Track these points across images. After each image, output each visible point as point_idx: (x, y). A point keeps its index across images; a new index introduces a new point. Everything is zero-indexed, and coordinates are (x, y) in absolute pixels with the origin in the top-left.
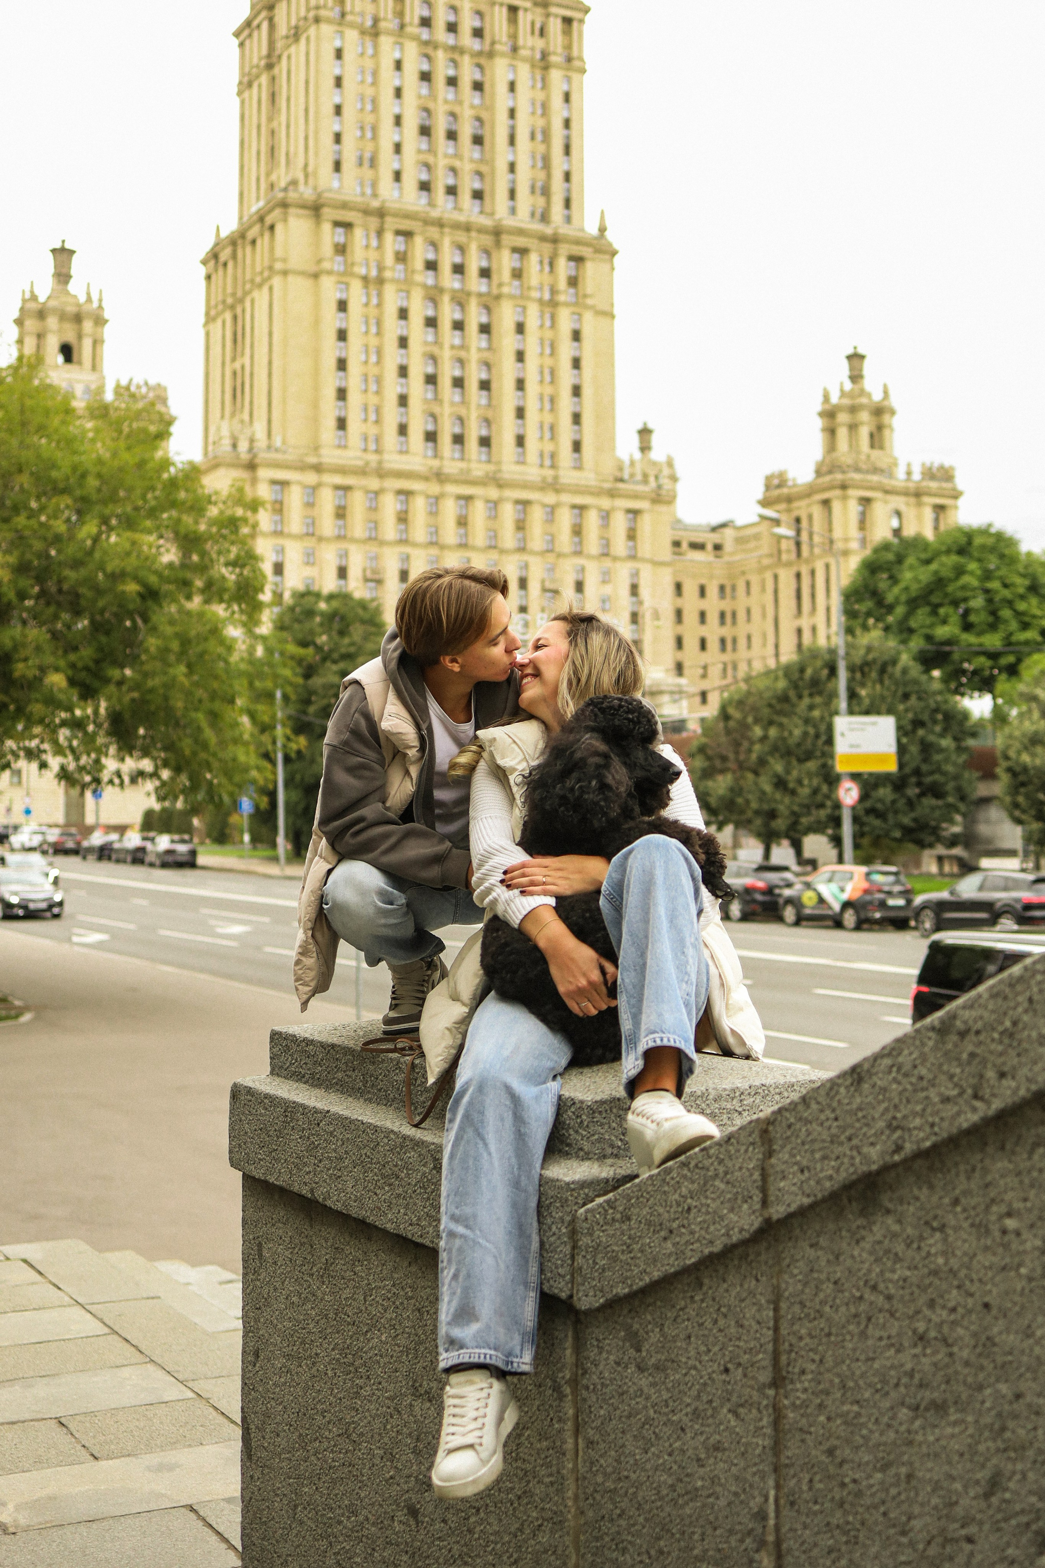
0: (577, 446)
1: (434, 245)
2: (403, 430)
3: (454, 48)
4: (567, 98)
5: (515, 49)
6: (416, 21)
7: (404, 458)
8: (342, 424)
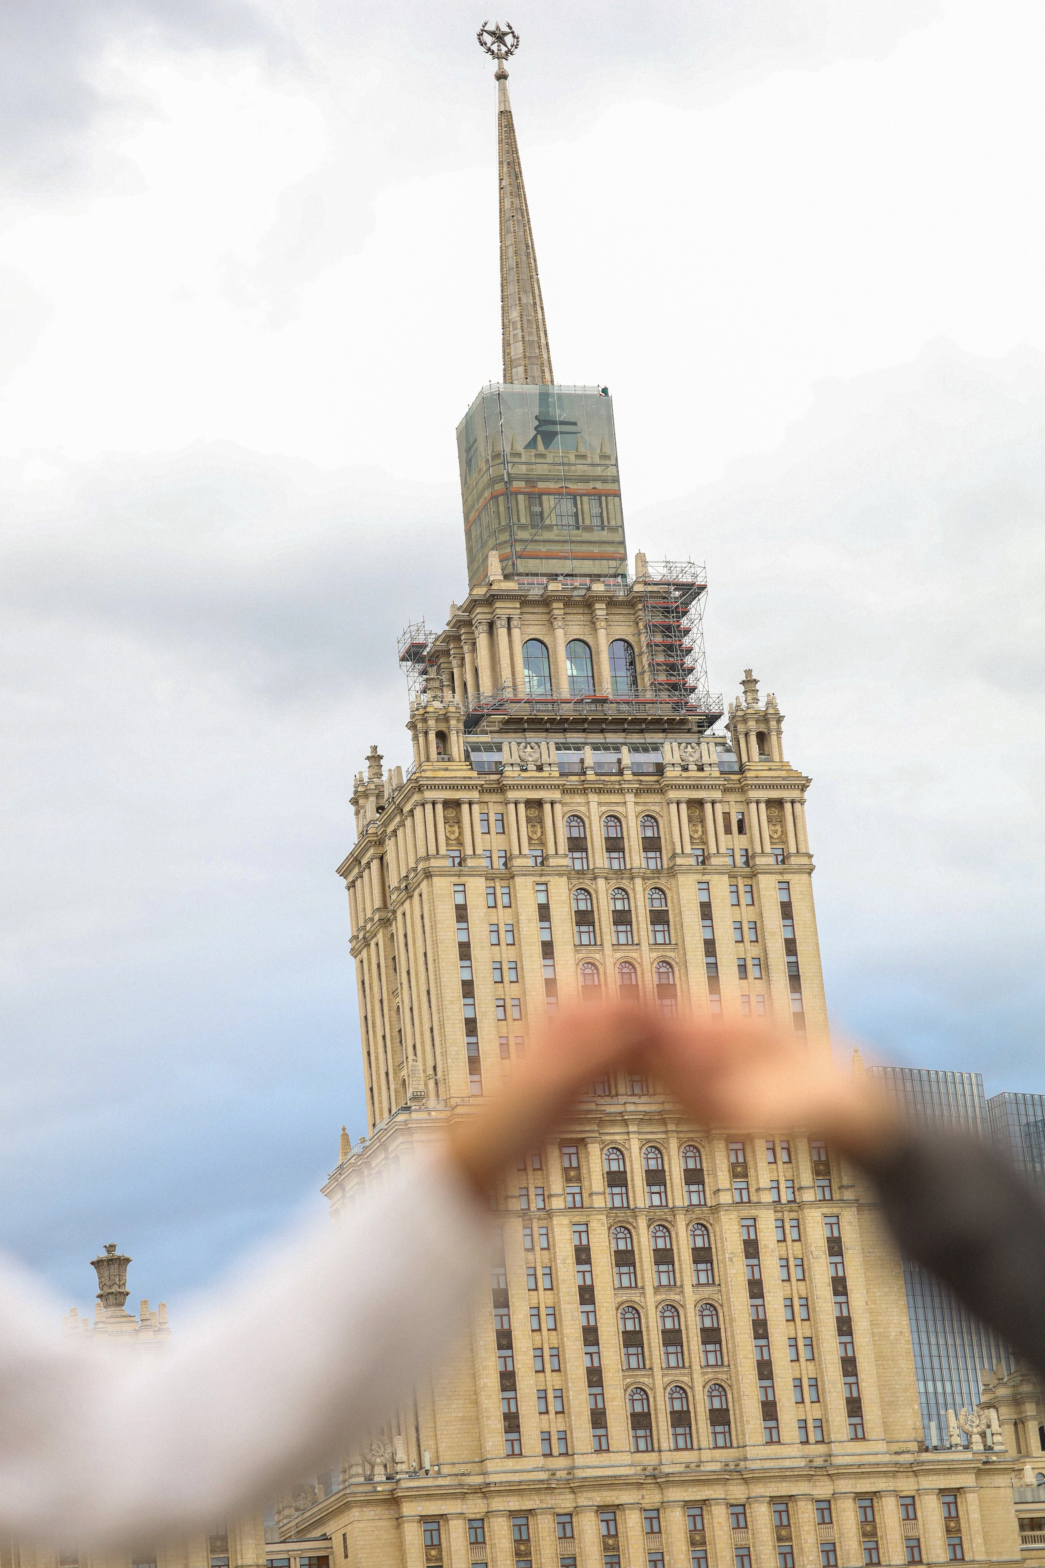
0: (854, 1407)
1: (619, 1151)
2: (598, 1418)
3: (619, 873)
4: (787, 911)
5: (704, 860)
6: (563, 847)
7: (604, 1458)
8: (512, 1423)
